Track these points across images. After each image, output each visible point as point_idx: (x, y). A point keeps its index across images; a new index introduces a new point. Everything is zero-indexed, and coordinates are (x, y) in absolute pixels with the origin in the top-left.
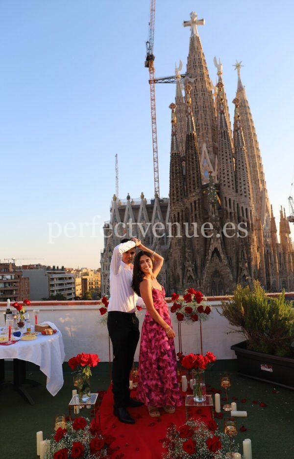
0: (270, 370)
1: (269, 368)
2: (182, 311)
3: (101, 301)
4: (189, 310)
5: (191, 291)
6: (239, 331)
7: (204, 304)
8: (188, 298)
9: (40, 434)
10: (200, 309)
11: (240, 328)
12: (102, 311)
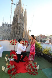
2: (24, 44)
4: (25, 44)
8: (25, 42)
9: (3, 66)
10: (27, 44)
12: (10, 43)
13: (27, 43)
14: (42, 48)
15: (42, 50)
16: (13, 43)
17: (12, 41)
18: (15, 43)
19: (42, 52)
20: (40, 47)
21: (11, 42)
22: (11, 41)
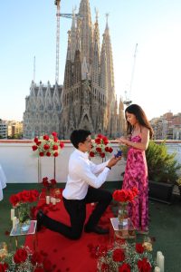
2: (94, 150)
4: (99, 150)
5: (100, 136)
8: (98, 141)
10: (107, 149)
12: (34, 148)
13: (106, 143)
14: (175, 162)
15: (177, 172)
16: (46, 147)
17: (41, 139)
18: (55, 148)
19: (177, 184)
20: (167, 159)
21: (39, 143)
22: (36, 140)
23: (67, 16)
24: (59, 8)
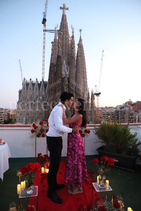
0: (117, 161)
1: (116, 160)
3: (32, 125)
6: (100, 142)
7: (88, 128)
11: (101, 140)
15: (138, 147)
16: (42, 131)
17: (38, 124)
21: (36, 128)
22: (34, 126)
23: (51, 31)
24: (45, 26)
